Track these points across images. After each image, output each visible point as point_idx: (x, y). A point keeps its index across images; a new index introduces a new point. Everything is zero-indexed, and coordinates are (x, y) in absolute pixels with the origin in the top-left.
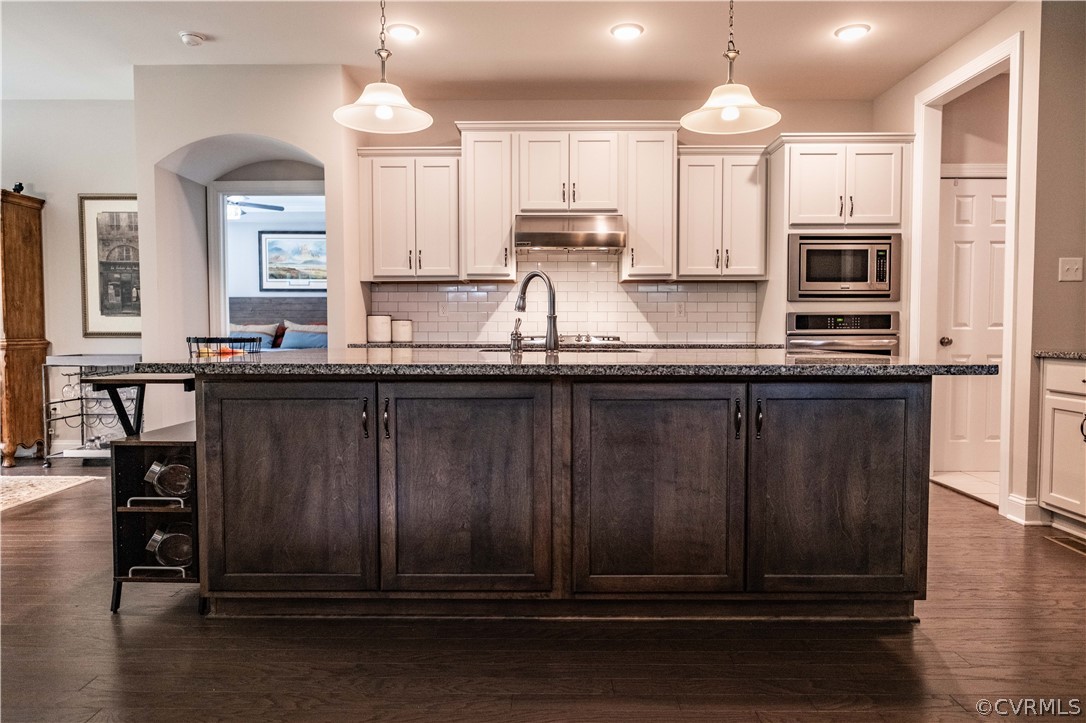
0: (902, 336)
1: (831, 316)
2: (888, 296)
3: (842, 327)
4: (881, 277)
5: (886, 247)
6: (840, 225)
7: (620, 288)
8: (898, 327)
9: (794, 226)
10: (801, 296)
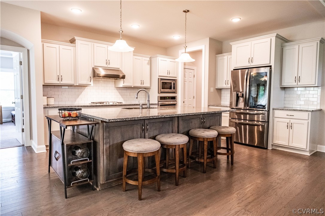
0: (177, 101)
1: (166, 97)
2: (175, 92)
3: (168, 99)
4: (174, 89)
5: (174, 82)
6: (167, 77)
7: (115, 89)
8: (177, 99)
9: (159, 76)
10: (161, 92)
